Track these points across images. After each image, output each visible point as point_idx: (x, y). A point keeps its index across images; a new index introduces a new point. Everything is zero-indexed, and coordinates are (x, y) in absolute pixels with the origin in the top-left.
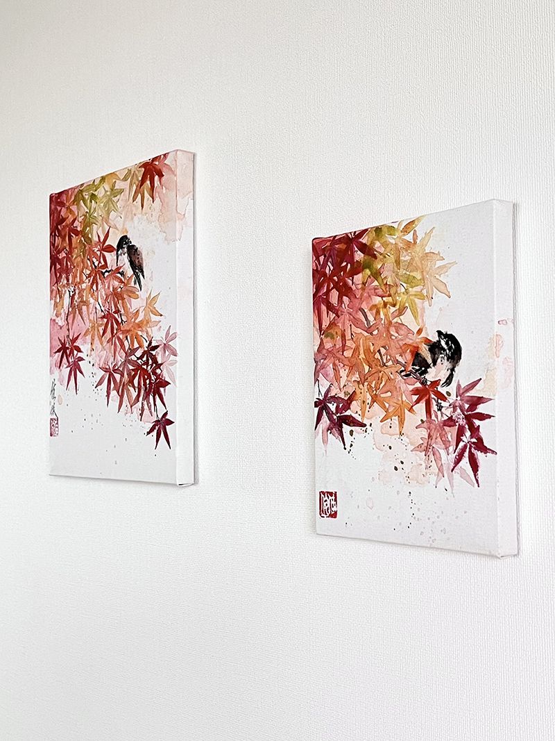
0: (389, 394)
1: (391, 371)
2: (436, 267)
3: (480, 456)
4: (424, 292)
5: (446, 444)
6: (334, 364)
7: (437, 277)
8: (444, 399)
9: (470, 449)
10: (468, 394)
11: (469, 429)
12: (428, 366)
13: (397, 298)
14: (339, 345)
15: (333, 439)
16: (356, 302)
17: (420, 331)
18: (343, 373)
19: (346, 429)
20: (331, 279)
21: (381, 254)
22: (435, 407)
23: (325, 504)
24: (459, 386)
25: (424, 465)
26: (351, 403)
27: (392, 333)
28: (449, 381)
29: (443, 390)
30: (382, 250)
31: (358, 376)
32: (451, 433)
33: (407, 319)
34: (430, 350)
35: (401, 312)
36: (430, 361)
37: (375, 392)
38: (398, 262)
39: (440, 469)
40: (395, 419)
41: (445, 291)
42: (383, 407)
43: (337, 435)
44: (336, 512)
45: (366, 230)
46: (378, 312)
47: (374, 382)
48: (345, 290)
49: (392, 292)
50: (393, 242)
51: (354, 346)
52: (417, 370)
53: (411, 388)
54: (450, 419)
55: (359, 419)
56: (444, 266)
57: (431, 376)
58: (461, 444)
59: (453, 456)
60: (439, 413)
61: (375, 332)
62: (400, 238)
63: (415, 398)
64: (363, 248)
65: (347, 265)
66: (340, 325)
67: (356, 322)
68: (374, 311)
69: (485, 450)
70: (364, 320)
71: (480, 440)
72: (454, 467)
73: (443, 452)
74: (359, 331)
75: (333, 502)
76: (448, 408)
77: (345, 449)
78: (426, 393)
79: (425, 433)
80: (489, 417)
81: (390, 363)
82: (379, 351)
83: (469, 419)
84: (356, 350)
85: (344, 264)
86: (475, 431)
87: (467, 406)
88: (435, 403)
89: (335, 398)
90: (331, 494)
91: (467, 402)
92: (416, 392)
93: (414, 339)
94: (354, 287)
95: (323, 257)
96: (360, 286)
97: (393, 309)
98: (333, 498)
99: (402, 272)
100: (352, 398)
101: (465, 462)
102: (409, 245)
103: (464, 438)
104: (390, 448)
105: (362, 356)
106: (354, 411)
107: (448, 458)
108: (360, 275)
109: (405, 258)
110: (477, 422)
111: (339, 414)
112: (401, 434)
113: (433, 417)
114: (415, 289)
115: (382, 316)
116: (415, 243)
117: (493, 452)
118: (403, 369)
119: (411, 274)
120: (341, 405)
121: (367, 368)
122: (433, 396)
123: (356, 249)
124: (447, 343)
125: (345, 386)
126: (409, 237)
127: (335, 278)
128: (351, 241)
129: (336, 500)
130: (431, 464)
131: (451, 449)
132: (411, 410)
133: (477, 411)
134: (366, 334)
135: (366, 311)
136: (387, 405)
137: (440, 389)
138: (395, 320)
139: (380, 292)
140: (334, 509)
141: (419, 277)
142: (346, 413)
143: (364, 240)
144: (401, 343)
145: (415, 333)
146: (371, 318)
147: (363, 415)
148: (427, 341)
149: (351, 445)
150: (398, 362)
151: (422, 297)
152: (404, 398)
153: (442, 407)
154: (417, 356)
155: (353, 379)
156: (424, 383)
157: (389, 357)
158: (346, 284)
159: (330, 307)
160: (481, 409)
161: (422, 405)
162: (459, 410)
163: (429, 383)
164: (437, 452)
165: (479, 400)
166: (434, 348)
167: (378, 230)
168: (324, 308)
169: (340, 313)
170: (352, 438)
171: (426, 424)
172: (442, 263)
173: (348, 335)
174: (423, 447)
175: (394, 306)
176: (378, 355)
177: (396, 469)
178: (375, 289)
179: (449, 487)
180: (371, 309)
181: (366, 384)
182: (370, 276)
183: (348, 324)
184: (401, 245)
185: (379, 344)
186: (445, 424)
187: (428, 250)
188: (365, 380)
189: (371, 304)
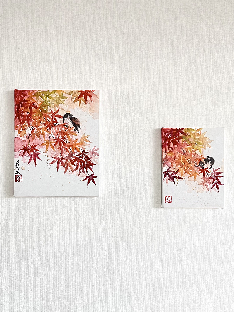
0: (191, 171)
1: (192, 164)
2: (207, 141)
3: (219, 185)
4: (203, 146)
5: (210, 183)
6: (171, 162)
7: (207, 143)
8: (209, 172)
9: (217, 184)
10: (216, 171)
11: (216, 179)
12: (205, 164)
13: (194, 147)
14: (173, 157)
15: (171, 182)
16: (180, 147)
17: (202, 156)
18: (175, 165)
19: (175, 179)
20: (170, 139)
21: (189, 135)
22: (206, 174)
23: (167, 199)
24: (214, 169)
25: (203, 188)
26: (177, 172)
27: (192, 155)
28: (211, 168)
29: (209, 170)
30: (189, 134)
31: (180, 166)
32: (211, 180)
33: (198, 152)
34: (205, 160)
35: (196, 150)
36: (205, 163)
37: (186, 170)
38: (195, 138)
39: (208, 189)
40: (193, 177)
41: (210, 147)
42: (189, 174)
43: (172, 181)
44: (171, 201)
45: (184, 128)
46: (187, 150)
47: (186, 167)
48: (175, 143)
49: (193, 145)
50: (193, 133)
51: (178, 158)
52: (200, 165)
53: (199, 169)
54: (211, 177)
55: (181, 177)
56: (210, 141)
57: (205, 167)
58: (214, 183)
59: (211, 186)
60: (207, 176)
61: (186, 155)
62: (195, 132)
63: (200, 172)
64: (182, 133)
65: (176, 137)
66: (174, 152)
67: (179, 151)
68: (186, 150)
69: (221, 184)
70: (182, 151)
71: (220, 182)
72: (212, 188)
73: (209, 185)
74: (181, 154)
75: (170, 199)
76: (210, 174)
77: (175, 184)
78: (203, 171)
79: (203, 180)
80: (222, 177)
81: (192, 163)
82: (188, 160)
83: (216, 177)
84: (180, 159)
85: (175, 136)
86: (218, 180)
87: (216, 174)
88: (206, 173)
89: (171, 171)
90: (169, 197)
91: (216, 173)
92: (200, 170)
93: (201, 158)
94: (179, 143)
95: (167, 133)
96: (181, 143)
97: (193, 150)
98: (170, 197)
99: (196, 140)
100: (178, 171)
101: (215, 187)
102: (198, 134)
103: (215, 181)
104: (191, 184)
105: (182, 160)
106: (178, 174)
107: (210, 186)
108: (181, 140)
109: (197, 137)
110: (219, 178)
111: (173, 175)
112: (195, 180)
113: (206, 176)
114: (200, 145)
115: (189, 151)
116: (200, 134)
117: (223, 185)
118: (196, 164)
119: (199, 141)
120: (173, 173)
121: (183, 164)
122: (205, 171)
123: (180, 133)
124: (210, 159)
125: (175, 168)
126: (199, 132)
127: (172, 139)
128: (178, 131)
129: (171, 198)
130: (205, 188)
131: (211, 184)
132: (198, 175)
133: (218, 175)
134: (183, 155)
135: (183, 149)
136: (190, 173)
137: (208, 170)
138: (194, 152)
139: (188, 145)
140: (171, 200)
141: (201, 142)
142: (176, 175)
143: (183, 131)
144: (195, 158)
145: (200, 156)
146: (185, 151)
147: (182, 176)
148: (204, 158)
149: (177, 184)
150: (194, 163)
151: (202, 147)
152: (196, 172)
153: (208, 174)
154: (200, 161)
155: (178, 166)
156: (203, 168)
157: (191, 161)
158: (176, 141)
159: (169, 147)
160: (220, 175)
161: (202, 174)
162: (213, 175)
163: (204, 168)
164: (207, 185)
165: (220, 173)
166: (206, 160)
167: (188, 129)
168: (167, 147)
169: (173, 149)
170: (178, 182)
171: (203, 178)
172: (209, 140)
173: (177, 155)
174: (202, 184)
175: (193, 149)
176: (187, 161)
177: (193, 189)
178: (187, 144)
179: (210, 193)
180: (185, 149)
181: (183, 168)
182: (185, 140)
183: (177, 152)
184: (196, 134)
185: (188, 158)
186: (209, 178)
187: (204, 136)
188: (183, 167)
189: (185, 147)
